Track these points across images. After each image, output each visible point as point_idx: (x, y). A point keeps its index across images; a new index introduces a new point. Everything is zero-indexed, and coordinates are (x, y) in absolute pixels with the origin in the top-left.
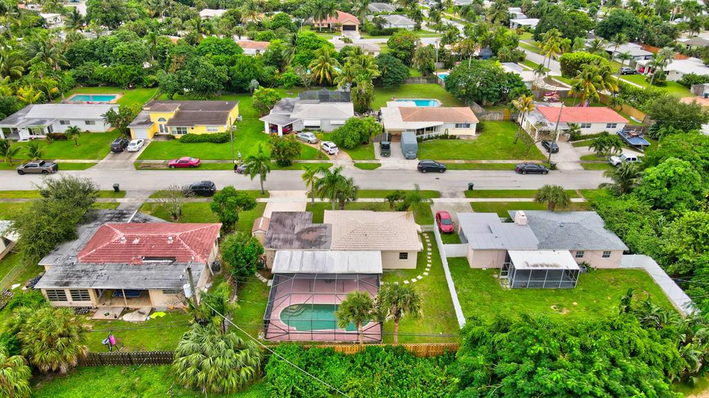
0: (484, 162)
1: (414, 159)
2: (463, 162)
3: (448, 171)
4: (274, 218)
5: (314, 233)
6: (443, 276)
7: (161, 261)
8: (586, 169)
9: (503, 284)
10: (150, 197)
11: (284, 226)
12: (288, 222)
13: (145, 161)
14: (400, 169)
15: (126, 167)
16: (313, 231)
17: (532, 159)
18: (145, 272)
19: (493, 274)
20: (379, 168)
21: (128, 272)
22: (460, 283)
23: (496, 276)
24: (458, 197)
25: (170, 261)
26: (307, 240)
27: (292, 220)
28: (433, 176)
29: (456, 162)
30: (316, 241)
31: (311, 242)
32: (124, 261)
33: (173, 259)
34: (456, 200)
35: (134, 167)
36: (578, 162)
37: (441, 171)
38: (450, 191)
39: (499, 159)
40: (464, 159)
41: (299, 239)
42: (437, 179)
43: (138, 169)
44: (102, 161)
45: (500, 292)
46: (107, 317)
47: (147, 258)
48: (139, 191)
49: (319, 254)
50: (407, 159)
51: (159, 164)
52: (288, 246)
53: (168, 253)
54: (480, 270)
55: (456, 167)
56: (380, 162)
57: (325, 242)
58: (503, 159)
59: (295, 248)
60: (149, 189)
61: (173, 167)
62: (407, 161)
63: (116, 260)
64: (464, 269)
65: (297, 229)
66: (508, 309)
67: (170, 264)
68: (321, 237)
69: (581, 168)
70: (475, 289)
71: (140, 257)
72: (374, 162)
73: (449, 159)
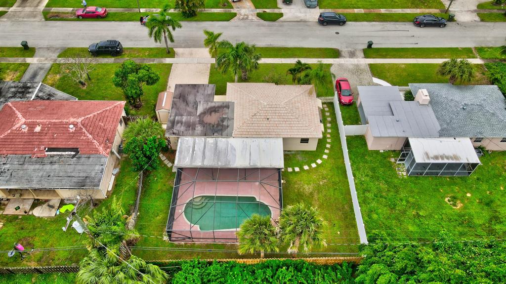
0: (383, 11)
1: (315, 7)
2: (362, 11)
3: (348, 23)
4: (178, 92)
5: (217, 114)
6: (341, 160)
7: (64, 153)
8: (482, 20)
9: (399, 170)
10: (59, 56)
11: (187, 104)
12: (191, 98)
13: (54, 10)
14: (301, 21)
15: (35, 16)
16: (215, 111)
17: (430, 8)
18: (48, 167)
19: (390, 157)
20: (281, 19)
21: (32, 167)
22: (358, 169)
23: (393, 160)
24: (357, 58)
25: (73, 153)
26: (210, 124)
27: (195, 95)
28: (333, 29)
29: (356, 11)
30: (218, 125)
31: (213, 126)
32: (27, 152)
33: (76, 150)
34: (354, 61)
35: (43, 16)
36: (475, 11)
37: (341, 24)
38: (350, 49)
39: (398, 7)
40: (364, 8)
41: (201, 122)
42: (337, 33)
43: (47, 19)
44: (11, 9)
45: (396, 181)
46: (17, 212)
47: (50, 150)
48: (48, 49)
49: (222, 141)
50: (309, 7)
51: (68, 13)
52: (190, 132)
53: (71, 144)
54: (377, 152)
55: (356, 18)
56: (282, 11)
57: (228, 126)
58: (402, 8)
59: (198, 135)
60: (58, 46)
61: (81, 18)
62: (308, 9)
63: (19, 152)
64: (362, 151)
65: (200, 109)
66: (404, 203)
67: (74, 156)
68: (223, 120)
69: (477, 19)
70: (372, 177)
71: (42, 147)
72: (276, 11)
73: (349, 8)
